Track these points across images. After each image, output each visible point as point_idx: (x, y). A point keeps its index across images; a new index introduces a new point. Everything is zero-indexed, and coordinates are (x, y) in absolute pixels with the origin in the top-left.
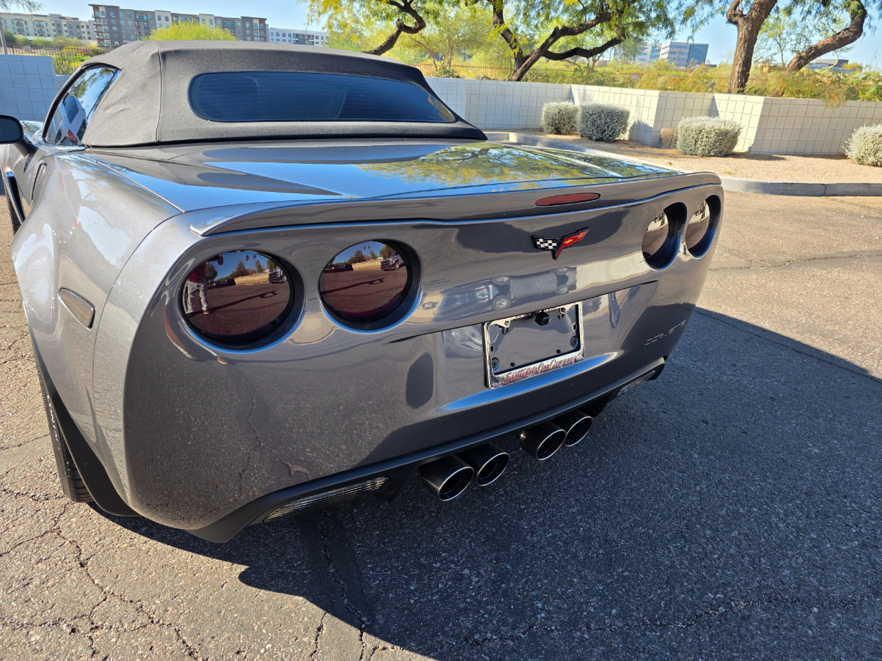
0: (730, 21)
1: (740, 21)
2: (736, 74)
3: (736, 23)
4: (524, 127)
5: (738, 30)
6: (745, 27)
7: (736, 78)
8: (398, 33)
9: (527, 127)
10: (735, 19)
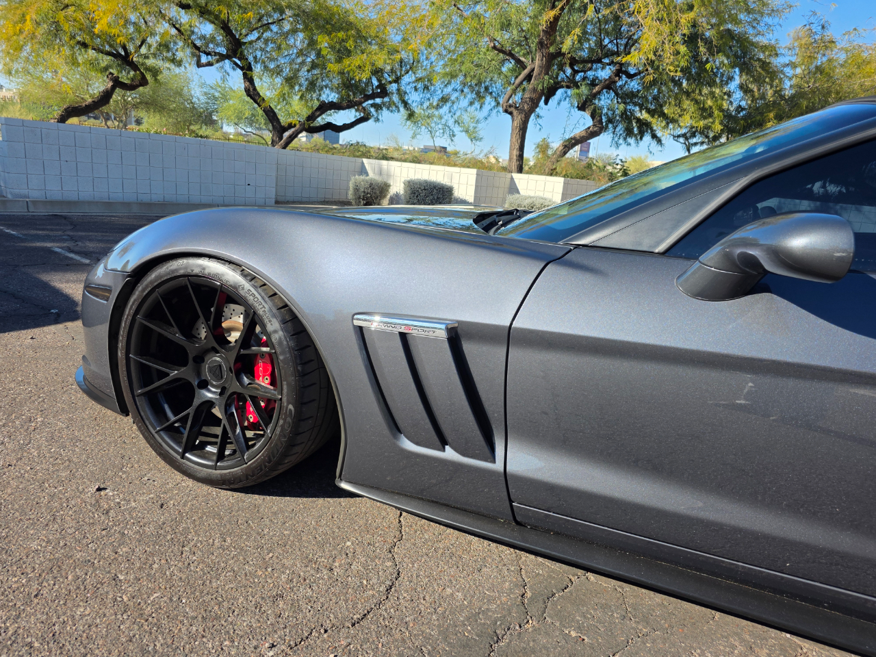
0: (506, 111)
1: (515, 112)
2: (515, 157)
3: (511, 113)
4: (323, 200)
5: (513, 121)
6: (519, 118)
7: (515, 161)
8: (113, 88)
9: (326, 200)
10: (510, 110)
